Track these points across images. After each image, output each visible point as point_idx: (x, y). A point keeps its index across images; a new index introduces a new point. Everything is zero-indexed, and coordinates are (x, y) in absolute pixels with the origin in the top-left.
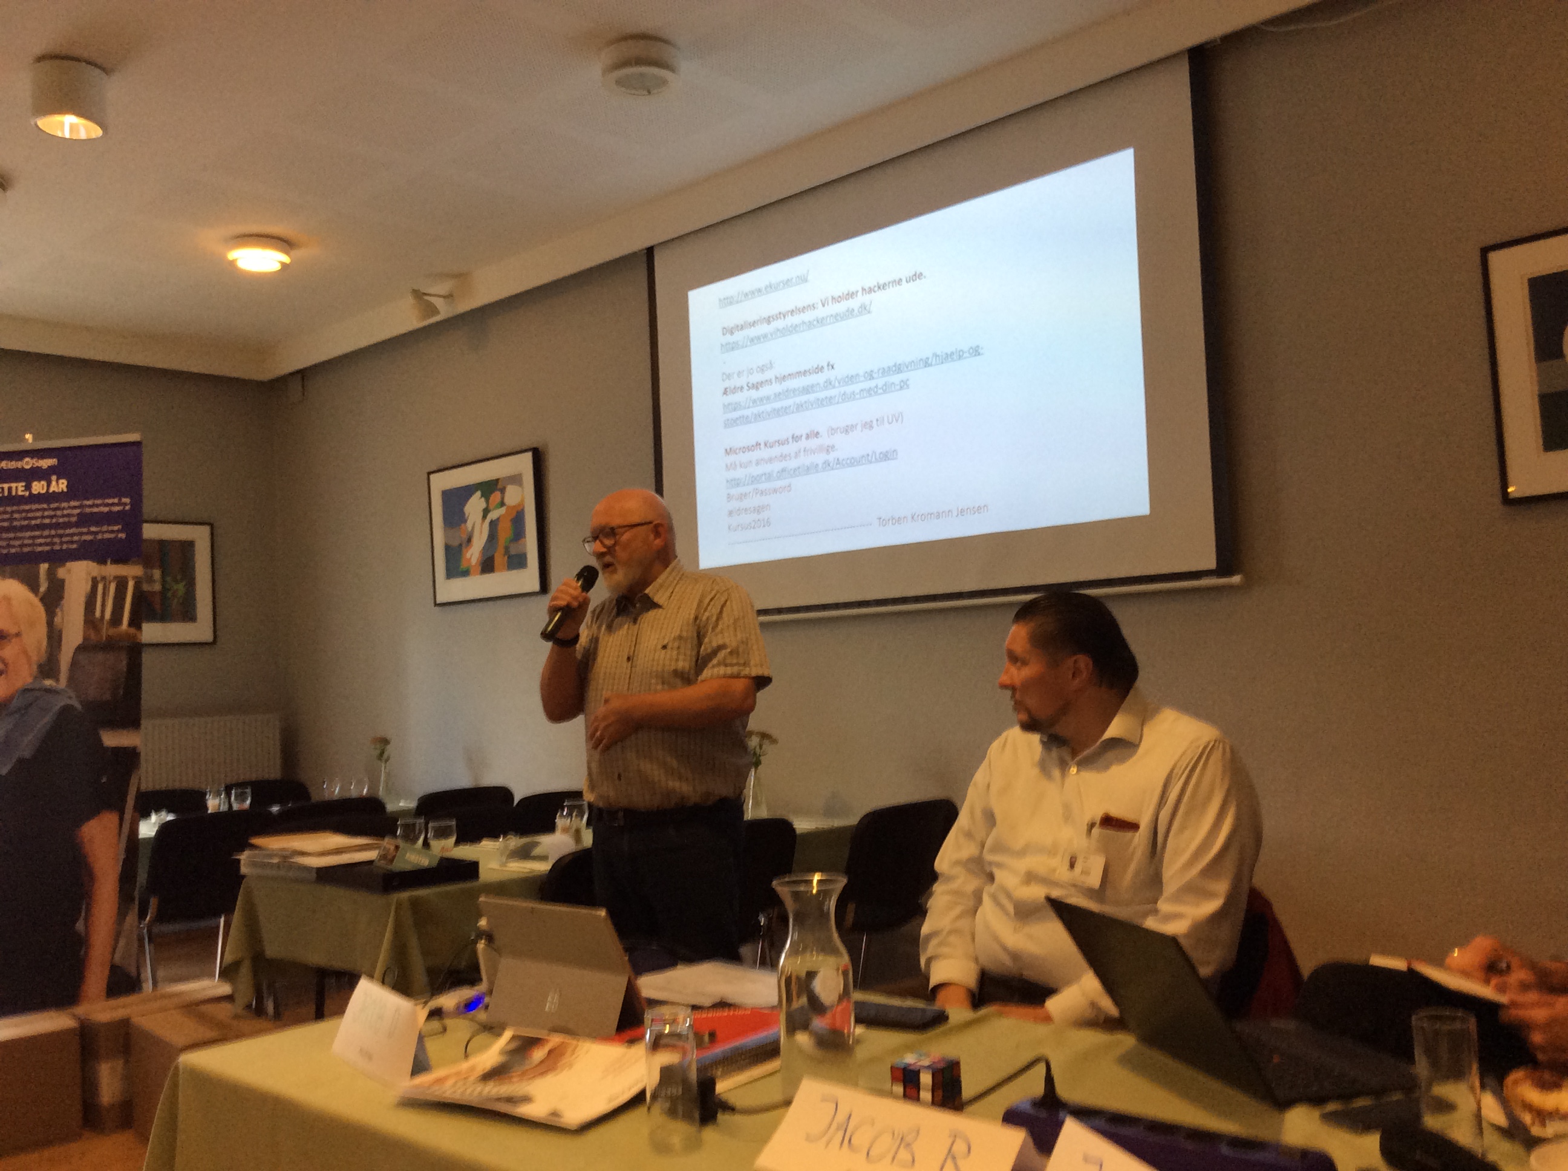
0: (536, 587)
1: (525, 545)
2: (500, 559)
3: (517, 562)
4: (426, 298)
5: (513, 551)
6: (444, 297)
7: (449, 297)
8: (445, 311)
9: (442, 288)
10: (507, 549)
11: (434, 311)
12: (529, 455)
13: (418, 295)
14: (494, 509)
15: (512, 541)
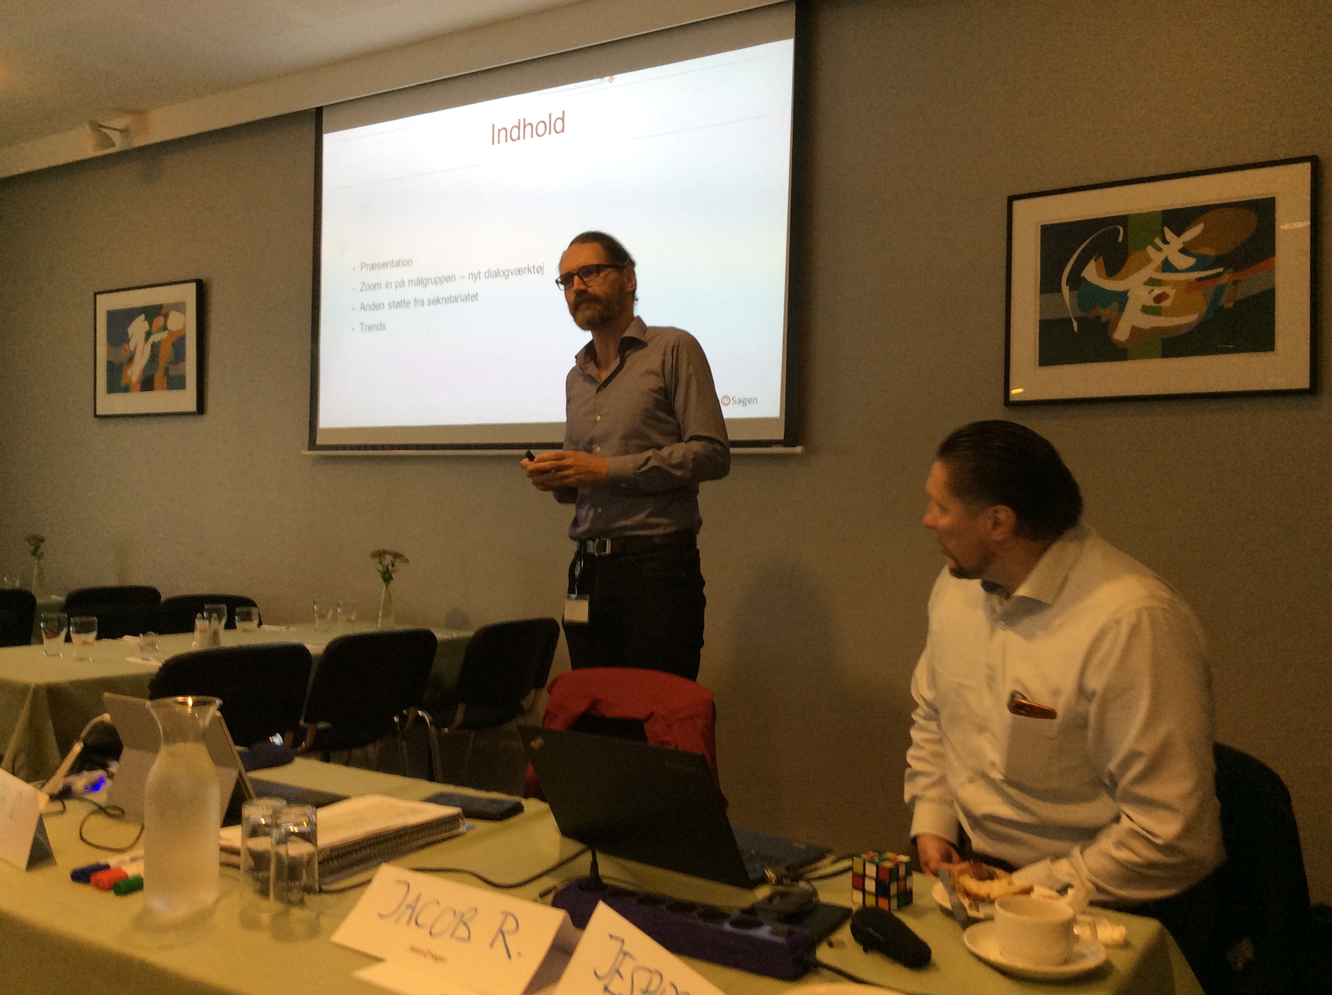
0: (193, 408)
1: (184, 367)
2: (159, 378)
3: (176, 383)
4: (103, 129)
5: (172, 372)
6: (121, 131)
7: (124, 131)
8: (119, 144)
9: (121, 122)
10: (167, 370)
11: (110, 143)
12: (193, 285)
13: (95, 126)
14: (157, 332)
15: (172, 363)
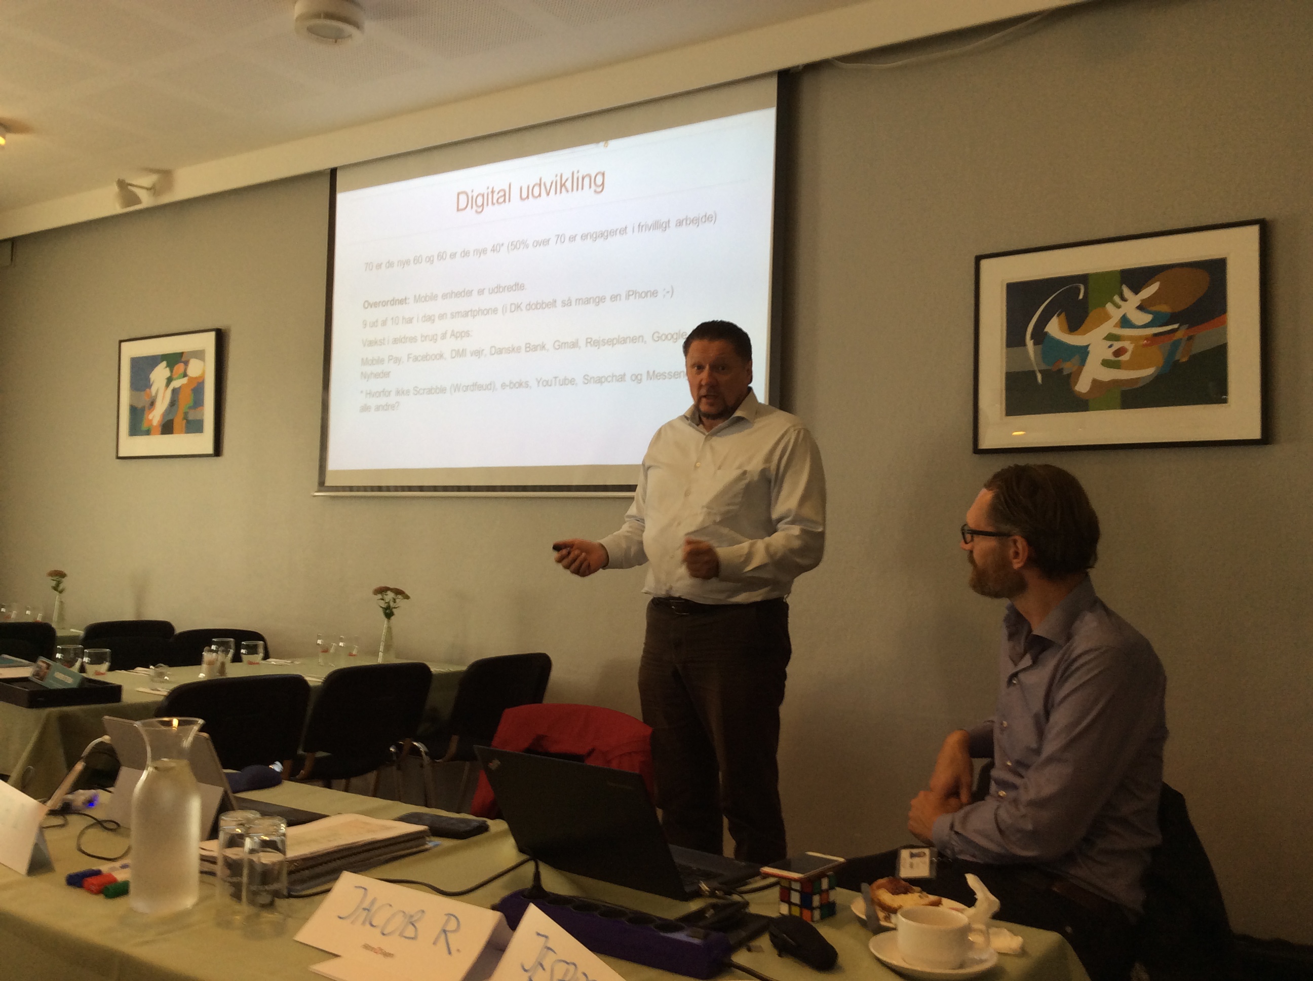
0: (210, 450)
1: (203, 413)
2: (179, 422)
3: (195, 427)
4: (130, 187)
5: (192, 416)
6: (147, 189)
7: (152, 189)
8: (147, 200)
9: (148, 180)
10: (186, 414)
11: (136, 200)
12: (213, 334)
13: (122, 184)
14: (177, 379)
15: (190, 408)
